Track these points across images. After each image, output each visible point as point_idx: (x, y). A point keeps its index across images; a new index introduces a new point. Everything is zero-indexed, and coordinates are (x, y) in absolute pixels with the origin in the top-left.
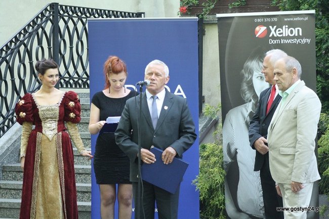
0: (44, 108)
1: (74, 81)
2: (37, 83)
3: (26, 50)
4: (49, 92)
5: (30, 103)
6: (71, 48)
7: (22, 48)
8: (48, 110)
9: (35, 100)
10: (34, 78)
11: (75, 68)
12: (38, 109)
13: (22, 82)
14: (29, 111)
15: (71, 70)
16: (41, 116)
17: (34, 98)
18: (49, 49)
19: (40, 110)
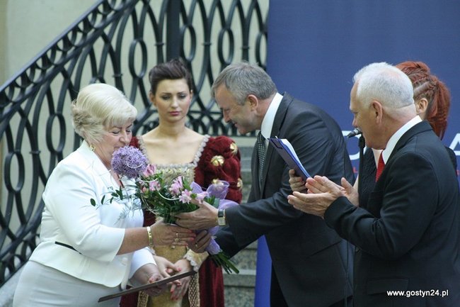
1: (211, 119)
3: (108, 48)
4: (173, 135)
6: (207, 47)
7: (99, 45)
15: (206, 94)
18: (159, 47)
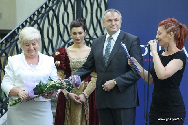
0: (75, 61)
2: (63, 43)
3: (54, 14)
5: (64, 55)
6: (92, 14)
7: (51, 13)
8: (78, 62)
9: (68, 53)
10: (60, 38)
11: (95, 30)
12: (69, 61)
13: (51, 41)
14: (63, 61)
15: (91, 32)
16: (71, 66)
17: (67, 52)
18: (74, 14)
19: (70, 61)
